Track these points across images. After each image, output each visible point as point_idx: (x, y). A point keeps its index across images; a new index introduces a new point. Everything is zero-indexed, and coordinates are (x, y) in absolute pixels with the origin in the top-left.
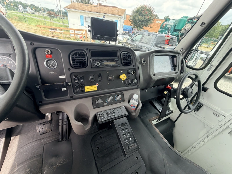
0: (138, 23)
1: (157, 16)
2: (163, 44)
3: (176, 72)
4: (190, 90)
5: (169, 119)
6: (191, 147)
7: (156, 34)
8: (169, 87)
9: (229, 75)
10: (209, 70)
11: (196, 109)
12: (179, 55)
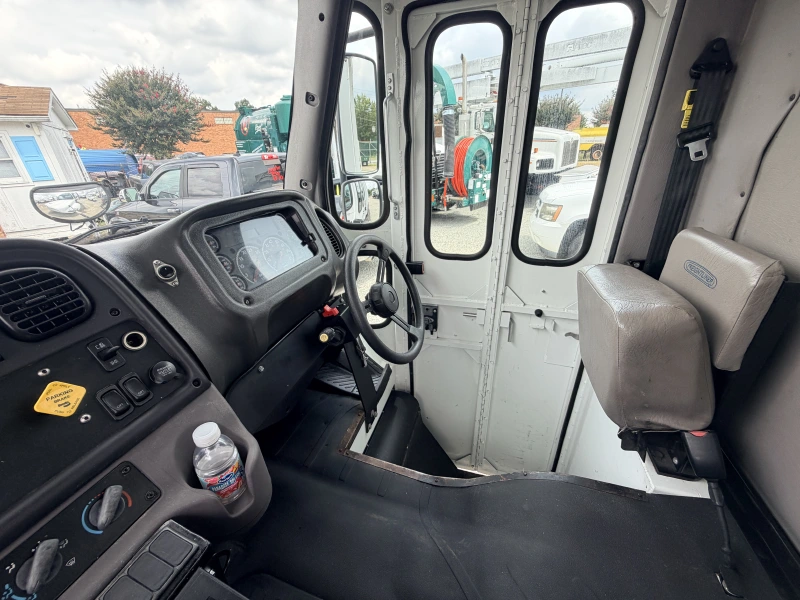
0: (145, 133)
1: (207, 104)
2: (268, 184)
3: (323, 257)
4: (387, 288)
5: (394, 394)
6: (477, 425)
7: (228, 159)
8: (331, 312)
9: (449, 212)
10: (397, 216)
11: (431, 327)
12: (300, 201)
